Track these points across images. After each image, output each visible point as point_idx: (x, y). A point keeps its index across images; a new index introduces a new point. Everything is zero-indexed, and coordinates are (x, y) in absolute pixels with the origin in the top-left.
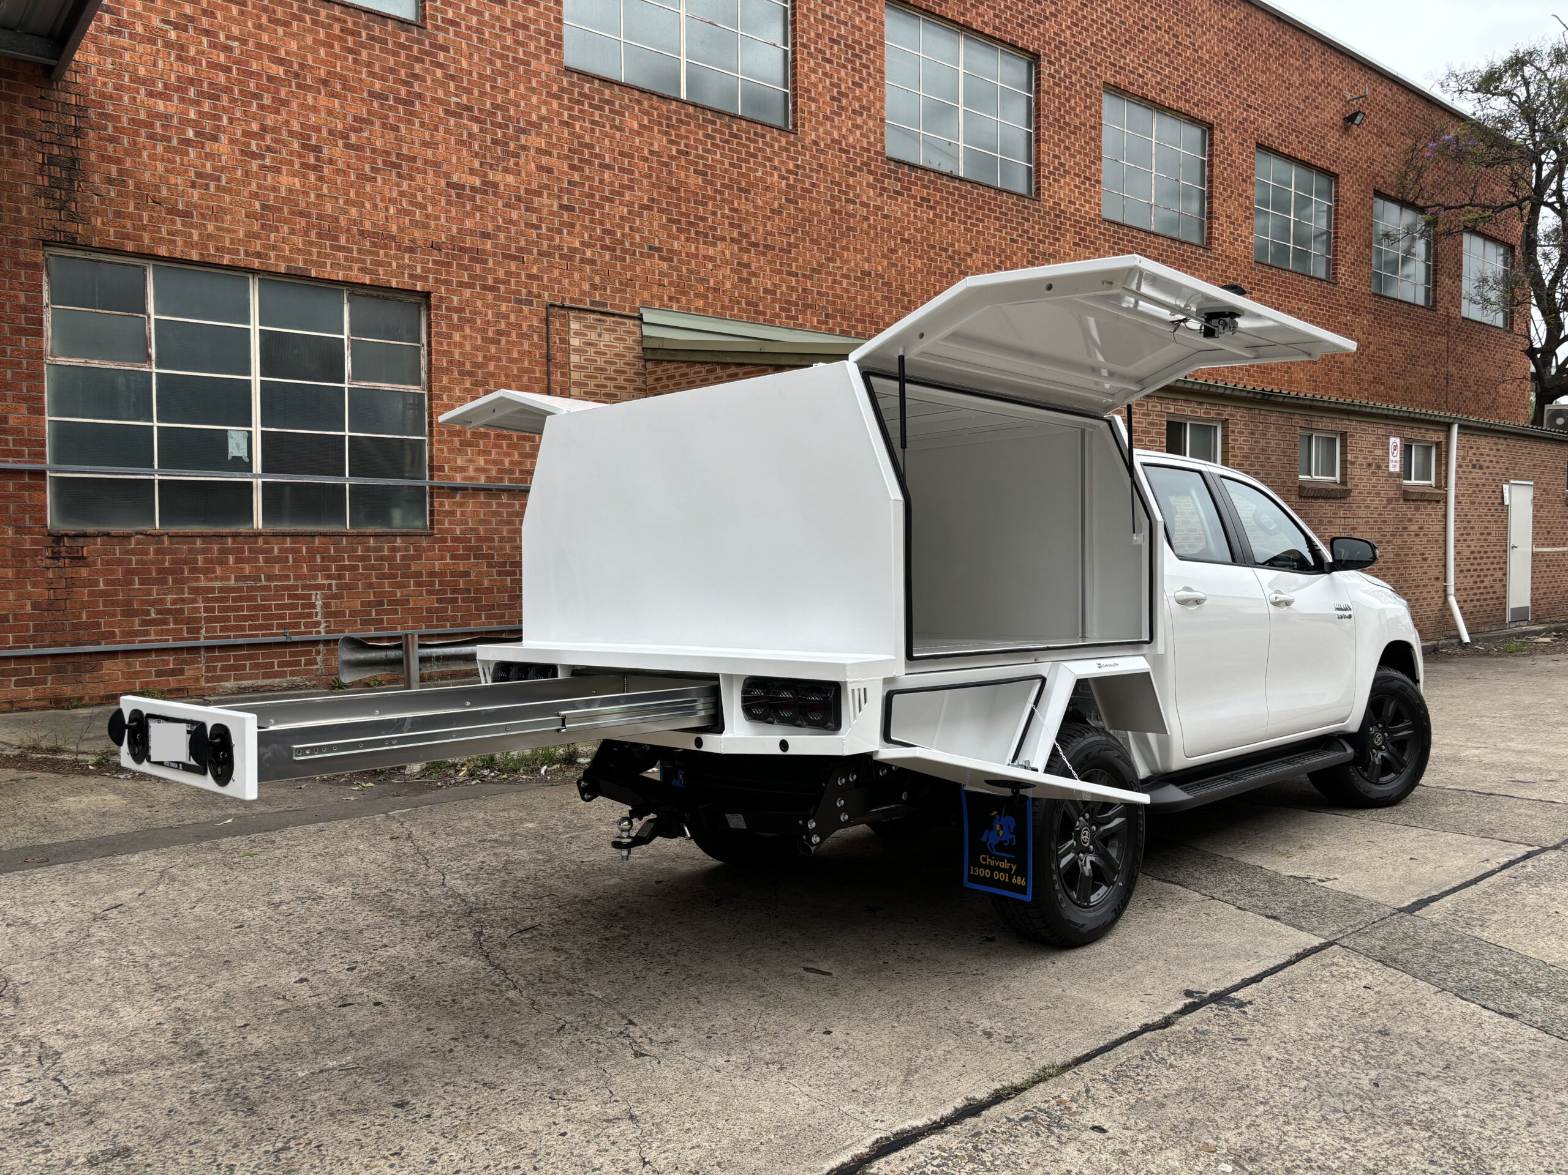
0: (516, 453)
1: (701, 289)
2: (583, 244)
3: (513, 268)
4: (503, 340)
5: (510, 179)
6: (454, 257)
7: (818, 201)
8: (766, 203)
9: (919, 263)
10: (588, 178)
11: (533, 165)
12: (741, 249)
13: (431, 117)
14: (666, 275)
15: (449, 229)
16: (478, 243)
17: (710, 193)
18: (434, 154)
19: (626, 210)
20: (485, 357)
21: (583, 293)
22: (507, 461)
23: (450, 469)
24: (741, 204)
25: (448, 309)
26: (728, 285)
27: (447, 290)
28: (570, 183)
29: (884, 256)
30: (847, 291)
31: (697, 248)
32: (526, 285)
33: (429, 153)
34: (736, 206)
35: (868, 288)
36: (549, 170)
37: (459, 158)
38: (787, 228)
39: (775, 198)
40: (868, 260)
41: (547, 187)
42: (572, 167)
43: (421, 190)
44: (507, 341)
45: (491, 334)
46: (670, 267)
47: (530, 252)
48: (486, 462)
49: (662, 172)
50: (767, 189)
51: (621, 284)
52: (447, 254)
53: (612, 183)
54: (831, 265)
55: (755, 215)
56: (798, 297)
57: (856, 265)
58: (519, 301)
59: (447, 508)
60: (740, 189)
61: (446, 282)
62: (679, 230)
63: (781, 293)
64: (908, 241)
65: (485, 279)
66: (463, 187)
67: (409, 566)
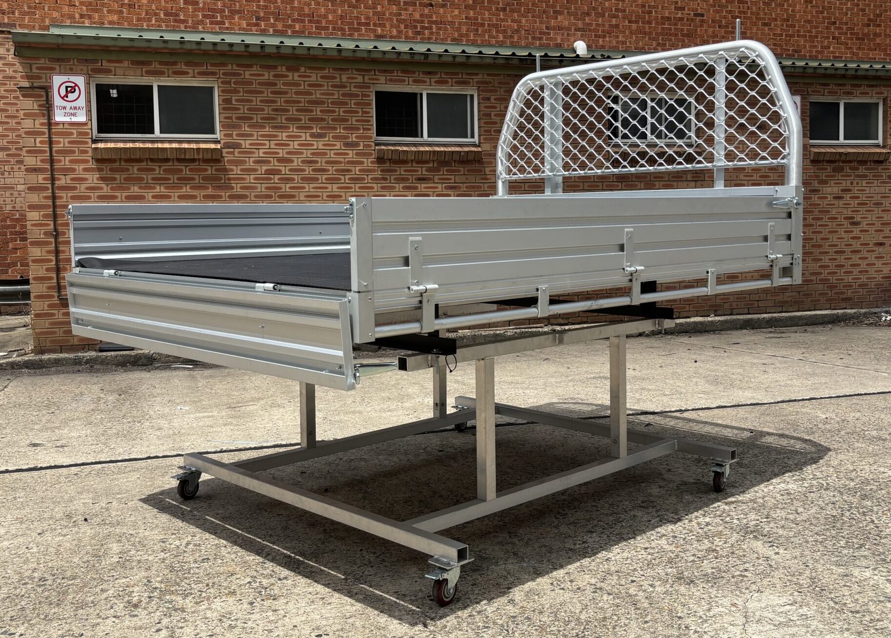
51: (29, 7)
56: (224, 5)
63: (204, 3)
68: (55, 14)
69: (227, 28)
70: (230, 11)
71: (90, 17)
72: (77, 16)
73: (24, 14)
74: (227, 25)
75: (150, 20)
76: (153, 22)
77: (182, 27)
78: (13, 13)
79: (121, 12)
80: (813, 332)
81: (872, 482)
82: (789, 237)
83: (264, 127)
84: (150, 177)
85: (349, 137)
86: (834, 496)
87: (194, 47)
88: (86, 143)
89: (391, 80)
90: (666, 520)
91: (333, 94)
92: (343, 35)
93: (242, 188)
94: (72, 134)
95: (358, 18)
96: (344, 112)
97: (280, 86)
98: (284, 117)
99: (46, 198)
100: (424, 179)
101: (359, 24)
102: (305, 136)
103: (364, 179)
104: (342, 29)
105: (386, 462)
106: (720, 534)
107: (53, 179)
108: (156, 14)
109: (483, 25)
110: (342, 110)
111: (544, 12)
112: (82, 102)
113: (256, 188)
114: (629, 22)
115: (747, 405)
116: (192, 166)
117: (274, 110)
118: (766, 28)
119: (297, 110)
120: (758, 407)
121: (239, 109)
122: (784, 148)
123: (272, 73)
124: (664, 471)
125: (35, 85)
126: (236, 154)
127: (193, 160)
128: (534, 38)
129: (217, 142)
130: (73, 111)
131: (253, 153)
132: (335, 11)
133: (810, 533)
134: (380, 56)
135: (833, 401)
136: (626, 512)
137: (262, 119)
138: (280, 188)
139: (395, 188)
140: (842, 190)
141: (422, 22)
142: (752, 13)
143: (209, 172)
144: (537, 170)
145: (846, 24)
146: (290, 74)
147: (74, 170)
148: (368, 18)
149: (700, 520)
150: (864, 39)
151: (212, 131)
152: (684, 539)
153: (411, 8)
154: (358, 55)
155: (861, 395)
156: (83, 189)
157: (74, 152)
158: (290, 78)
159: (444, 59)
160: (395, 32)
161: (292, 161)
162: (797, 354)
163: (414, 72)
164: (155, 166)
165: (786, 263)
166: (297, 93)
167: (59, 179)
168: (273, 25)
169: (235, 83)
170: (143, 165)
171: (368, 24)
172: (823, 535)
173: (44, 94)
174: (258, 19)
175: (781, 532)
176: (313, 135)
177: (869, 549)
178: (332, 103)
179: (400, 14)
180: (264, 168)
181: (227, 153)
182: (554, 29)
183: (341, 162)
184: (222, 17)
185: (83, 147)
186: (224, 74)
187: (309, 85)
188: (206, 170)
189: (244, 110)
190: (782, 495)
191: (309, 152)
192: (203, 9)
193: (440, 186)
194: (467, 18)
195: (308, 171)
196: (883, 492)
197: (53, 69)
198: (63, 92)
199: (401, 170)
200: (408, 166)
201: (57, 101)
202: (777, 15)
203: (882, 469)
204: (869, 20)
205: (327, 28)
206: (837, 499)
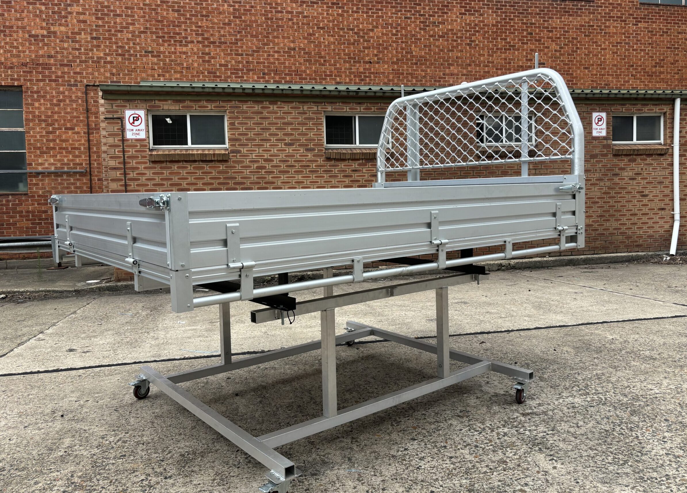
0: (71, 156)
1: (179, 69)
2: (105, 54)
3: (66, 70)
4: (62, 104)
5: (63, 29)
6: (33, 68)
7: (255, 15)
8: (220, 20)
9: (332, 39)
10: (107, 22)
11: (75, 20)
12: (203, 46)
13: (20, 7)
14: (156, 64)
15: (31, 56)
16: (46, 60)
17: (182, 20)
18: (22, 23)
19: (130, 35)
20: (52, 112)
21: (107, 78)
22: (66, 160)
23: (35, 164)
24: (204, 23)
25: (31, 92)
26: (196, 65)
27: (31, 84)
28: (96, 26)
29: (304, 38)
30: (278, 59)
31: (175, 49)
32: (74, 78)
33: (20, 23)
34: (200, 24)
35: (294, 56)
36: (85, 22)
37: (35, 23)
38: (234, 31)
39: (226, 17)
40: (293, 42)
41: (84, 30)
42: (97, 18)
43: (16, 40)
44: (64, 104)
45: (55, 102)
46: (158, 60)
47: (75, 62)
48: (54, 160)
49: (152, 13)
50: (220, 13)
51: (128, 71)
52: (30, 68)
53: (121, 23)
54: (266, 47)
55: (212, 27)
56: (243, 66)
57: (285, 45)
58: (71, 85)
59: (34, 182)
60: (202, 16)
61: (30, 80)
62: (163, 41)
63: (231, 65)
64: (323, 28)
65: (51, 76)
66: (38, 36)
67: (16, 208)
68: (144, 75)
69: (245, 80)
70: (247, 70)
71: (164, 76)
72: (156, 75)
73: (125, 75)
74: (245, 78)
75: (199, 76)
76: (201, 77)
77: (218, 80)
78: (119, 75)
79: (182, 72)
80: (614, 268)
81: (641, 398)
82: (574, 213)
83: (256, 140)
84: (185, 172)
85: (308, 145)
86: (609, 411)
87: (211, 90)
88: (146, 151)
89: (334, 109)
90: (474, 429)
91: (298, 118)
92: (316, 82)
93: (241, 178)
94: (137, 146)
95: (325, 72)
96: (306, 129)
97: (265, 114)
98: (267, 133)
99: (121, 185)
100: (356, 171)
101: (326, 75)
102: (281, 145)
103: (318, 171)
104: (315, 79)
105: (289, 371)
106: (512, 445)
107: (125, 174)
108: (202, 73)
109: (403, 74)
110: (304, 128)
111: (442, 64)
112: (143, 126)
113: (250, 178)
114: (497, 69)
115: (557, 327)
116: (211, 164)
117: (261, 129)
118: (587, 71)
119: (276, 129)
120: (564, 329)
121: (240, 129)
122: (570, 147)
123: (260, 106)
124: (483, 383)
125: (115, 116)
126: (238, 157)
127: (211, 161)
128: (435, 81)
129: (226, 149)
130: (137, 132)
131: (248, 156)
132: (311, 68)
133: (585, 448)
134: (327, 93)
135: (620, 324)
136: (446, 420)
137: (254, 134)
138: (265, 178)
139: (338, 176)
140: (635, 174)
141: (365, 73)
142: (577, 61)
143: (221, 168)
144: (402, 165)
145: (641, 66)
146: (271, 106)
147: (138, 168)
148: (331, 72)
149: (500, 430)
150: (652, 76)
151: (224, 143)
152: (483, 449)
153: (358, 65)
154: (314, 93)
155: (641, 320)
156: (144, 180)
157: (138, 157)
158: (272, 109)
159: (368, 94)
160: (348, 80)
161: (273, 161)
162: (600, 284)
163: (350, 103)
164: (188, 165)
165: (571, 232)
166: (275, 118)
167: (129, 174)
168: (273, 78)
169: (237, 113)
170: (181, 164)
171: (331, 75)
172: (596, 449)
173: (120, 122)
174: (264, 74)
175: (561, 445)
176: (286, 144)
177: (631, 466)
178: (298, 124)
179: (351, 69)
180: (255, 165)
181: (233, 156)
182: (448, 75)
183: (303, 161)
184: (242, 73)
185: (144, 154)
186: (230, 107)
187: (283, 113)
188: (219, 167)
189: (243, 129)
190: (569, 408)
191: (284, 155)
192: (231, 69)
193: (366, 175)
194: (393, 70)
195: (283, 167)
196: (649, 408)
197: (126, 106)
198: (131, 121)
199: (342, 165)
200: (346, 163)
201: (128, 126)
202: (594, 62)
203: (650, 386)
204: (656, 63)
205: (306, 79)
206: (611, 414)
